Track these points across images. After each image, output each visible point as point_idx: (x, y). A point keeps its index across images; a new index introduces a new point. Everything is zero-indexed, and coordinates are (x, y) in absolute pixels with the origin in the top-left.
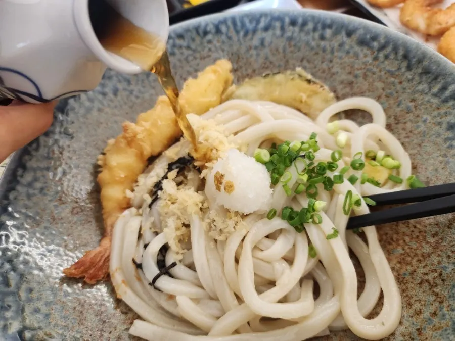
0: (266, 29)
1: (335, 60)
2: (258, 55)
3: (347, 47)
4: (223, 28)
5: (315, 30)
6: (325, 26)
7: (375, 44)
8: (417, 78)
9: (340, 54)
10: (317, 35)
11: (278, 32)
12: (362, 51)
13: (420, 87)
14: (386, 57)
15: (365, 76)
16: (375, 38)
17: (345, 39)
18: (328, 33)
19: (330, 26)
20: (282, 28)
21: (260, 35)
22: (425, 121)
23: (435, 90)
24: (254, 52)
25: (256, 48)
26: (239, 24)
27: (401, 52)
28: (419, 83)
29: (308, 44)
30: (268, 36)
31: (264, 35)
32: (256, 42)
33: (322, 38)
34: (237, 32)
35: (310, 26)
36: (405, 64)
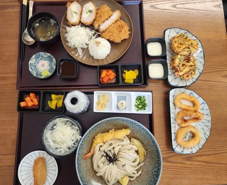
0: (137, 126)
1: (147, 139)
2: (132, 128)
3: (150, 139)
4: (128, 121)
5: (146, 132)
6: (148, 133)
7: (154, 144)
8: (156, 155)
9: (148, 139)
10: (146, 133)
11: (139, 127)
12: (152, 142)
13: (156, 157)
14: (155, 147)
15: (150, 146)
16: (155, 143)
17: (150, 138)
18: (148, 135)
19: (149, 134)
20: (140, 128)
21: (135, 126)
22: (153, 162)
23: (157, 160)
24: (132, 127)
25: (133, 127)
26: (131, 122)
27: (157, 149)
28: (156, 156)
29: (144, 133)
30: (136, 127)
31: (136, 126)
32: (133, 126)
33: (147, 134)
34: (130, 123)
35: (146, 131)
36: (156, 151)
